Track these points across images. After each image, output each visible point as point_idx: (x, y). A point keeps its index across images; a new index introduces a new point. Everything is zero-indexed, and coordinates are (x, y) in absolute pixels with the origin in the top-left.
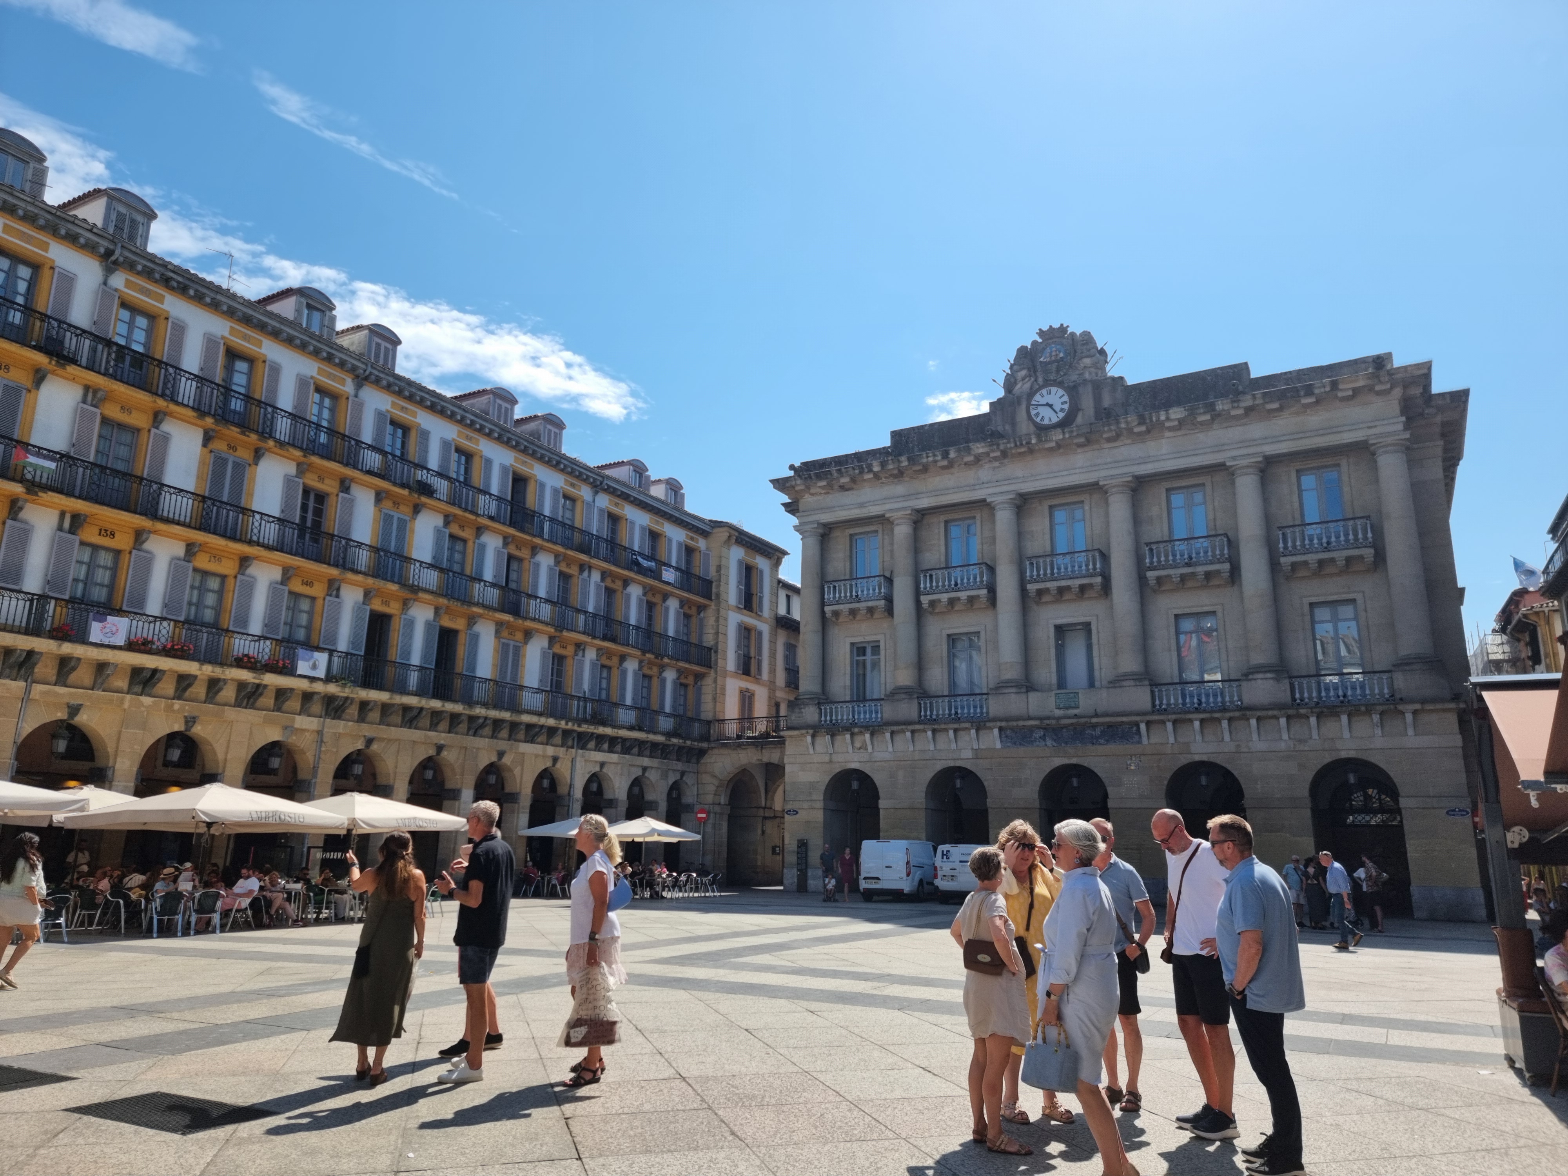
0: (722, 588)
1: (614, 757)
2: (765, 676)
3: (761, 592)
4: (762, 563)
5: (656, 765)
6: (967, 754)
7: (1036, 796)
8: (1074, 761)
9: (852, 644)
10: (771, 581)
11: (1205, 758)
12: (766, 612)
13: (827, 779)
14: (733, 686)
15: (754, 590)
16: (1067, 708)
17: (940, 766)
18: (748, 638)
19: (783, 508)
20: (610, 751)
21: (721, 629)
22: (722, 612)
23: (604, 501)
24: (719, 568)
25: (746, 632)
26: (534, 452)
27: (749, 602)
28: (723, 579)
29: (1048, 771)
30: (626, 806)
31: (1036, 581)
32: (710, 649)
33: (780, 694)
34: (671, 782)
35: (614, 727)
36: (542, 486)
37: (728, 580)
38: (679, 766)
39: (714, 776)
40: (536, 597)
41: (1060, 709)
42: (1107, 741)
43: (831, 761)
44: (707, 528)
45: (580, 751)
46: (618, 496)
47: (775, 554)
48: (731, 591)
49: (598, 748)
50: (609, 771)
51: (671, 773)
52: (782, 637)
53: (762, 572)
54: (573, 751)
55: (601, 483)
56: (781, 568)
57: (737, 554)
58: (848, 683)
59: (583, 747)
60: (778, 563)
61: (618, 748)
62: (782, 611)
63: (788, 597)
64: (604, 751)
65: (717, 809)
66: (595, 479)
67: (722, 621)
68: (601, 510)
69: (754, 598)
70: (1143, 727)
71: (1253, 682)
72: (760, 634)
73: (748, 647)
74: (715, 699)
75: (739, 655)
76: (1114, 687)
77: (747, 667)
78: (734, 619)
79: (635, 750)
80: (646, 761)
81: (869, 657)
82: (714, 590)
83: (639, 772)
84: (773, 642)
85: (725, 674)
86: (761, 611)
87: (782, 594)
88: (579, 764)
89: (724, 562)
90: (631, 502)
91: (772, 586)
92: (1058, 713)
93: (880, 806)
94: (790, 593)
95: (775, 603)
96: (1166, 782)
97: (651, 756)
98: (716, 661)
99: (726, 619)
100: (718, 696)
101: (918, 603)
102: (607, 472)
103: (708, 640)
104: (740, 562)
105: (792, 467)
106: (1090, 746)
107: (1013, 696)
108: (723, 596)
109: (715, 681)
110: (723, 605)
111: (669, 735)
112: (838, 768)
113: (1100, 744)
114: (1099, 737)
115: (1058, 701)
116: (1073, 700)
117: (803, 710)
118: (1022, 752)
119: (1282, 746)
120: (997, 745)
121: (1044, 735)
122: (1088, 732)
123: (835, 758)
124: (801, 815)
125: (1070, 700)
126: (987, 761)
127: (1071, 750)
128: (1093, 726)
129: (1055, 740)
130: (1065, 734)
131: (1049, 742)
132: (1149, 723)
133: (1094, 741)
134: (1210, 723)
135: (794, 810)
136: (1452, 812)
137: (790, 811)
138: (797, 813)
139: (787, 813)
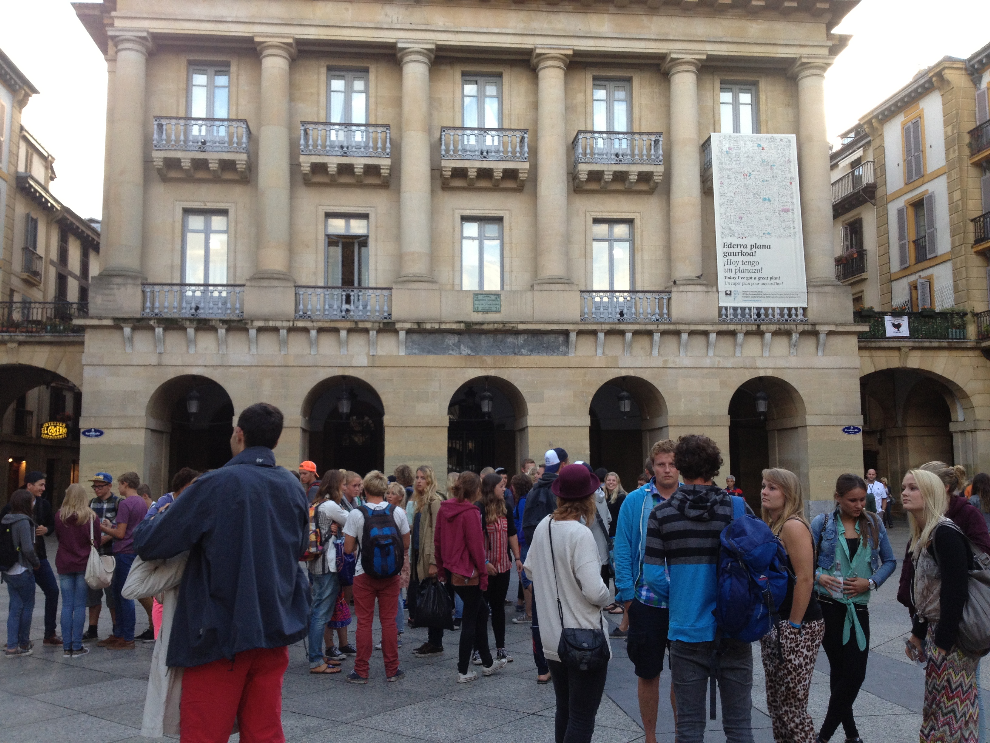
6: (362, 360)
7: (445, 413)
8: (492, 373)
9: (187, 212)
11: (631, 373)
13: (153, 388)
16: (485, 312)
17: (323, 375)
29: (461, 384)
31: (452, 158)
41: (478, 312)
42: (531, 351)
43: (159, 365)
47: (22, 89)
60: (23, 102)
70: (573, 336)
71: (681, 294)
92: (476, 316)
101: (293, 165)
106: (512, 357)
107: (424, 293)
112: (171, 374)
113: (522, 355)
114: (522, 347)
115: (476, 302)
116: (494, 303)
117: (116, 291)
118: (431, 359)
119: (707, 362)
120: (402, 353)
121: (459, 341)
122: (510, 340)
123: (167, 360)
124: (110, 437)
125: (490, 302)
126: (387, 371)
127: (489, 360)
128: (517, 333)
129: (471, 349)
130: (484, 341)
131: (465, 351)
132: (579, 334)
133: (516, 351)
134: (642, 335)
135: (96, 431)
136: (847, 430)
137: (90, 431)
138: (102, 433)
139: (84, 433)
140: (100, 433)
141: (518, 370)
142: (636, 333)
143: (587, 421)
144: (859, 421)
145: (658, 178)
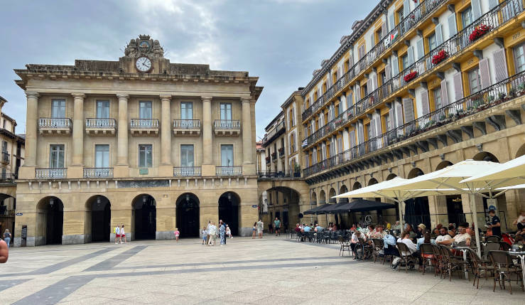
6: (104, 190)
7: (130, 205)
8: (145, 193)
9: (51, 145)
11: (189, 192)
13: (38, 200)
16: (144, 174)
17: (92, 195)
19: (15, 82)
29: (135, 196)
31: (134, 128)
42: (158, 185)
43: (41, 193)
47: (1, 101)
58: (48, 160)
70: (170, 181)
76: (161, 167)
92: (140, 176)
93: (64, 210)
96: (176, 199)
101: (84, 131)
105: (27, 66)
107: (124, 169)
112: (44, 196)
113: (155, 186)
114: (155, 184)
115: (140, 171)
116: (146, 171)
118: (126, 189)
119: (212, 188)
120: (117, 187)
121: (135, 183)
122: (151, 182)
123: (43, 191)
124: (24, 216)
126: (112, 193)
127: (144, 188)
128: (153, 181)
129: (139, 185)
130: (143, 183)
131: (136, 186)
132: (172, 180)
133: (152, 186)
134: (192, 180)
136: (253, 206)
137: (18, 213)
139: (16, 214)
140: (21, 214)
141: (153, 192)
142: (190, 180)
143: (175, 206)
145: (199, 133)
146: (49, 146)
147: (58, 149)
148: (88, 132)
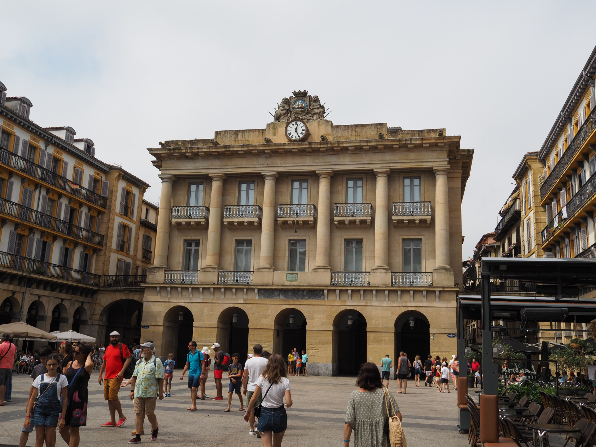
0: (112, 203)
1: (47, 293)
2: (132, 252)
3: (134, 207)
4: (135, 191)
5: (69, 298)
6: (241, 301)
7: (273, 324)
8: (292, 307)
9: (185, 241)
10: (139, 200)
11: (352, 308)
12: (135, 218)
13: (166, 310)
14: (114, 257)
15: (129, 205)
16: (292, 281)
17: (227, 306)
18: (124, 231)
19: (152, 164)
20: (45, 289)
21: (110, 225)
22: (111, 216)
23: (51, 150)
24: (112, 192)
25: (124, 228)
26: (16, 120)
27: (126, 211)
28: (113, 198)
29: (279, 311)
30: (51, 319)
31: (282, 217)
32: (103, 236)
33: (139, 263)
34: (76, 308)
35: (47, 276)
36: (18, 139)
37: (116, 198)
38: (81, 299)
39: (101, 305)
40: (11, 202)
41: (288, 281)
42: (309, 298)
43: (169, 302)
44: (107, 169)
45: (28, 289)
46: (60, 148)
47: (143, 186)
48: (117, 205)
49: (37, 287)
50: (44, 300)
51: (76, 303)
52: (142, 232)
53: (135, 195)
54: (24, 288)
55: (51, 140)
56: (145, 194)
57: (122, 185)
58: (181, 260)
59: (30, 286)
60: (144, 191)
61: (49, 288)
62: (143, 217)
63: (147, 210)
64: (41, 289)
65: (101, 323)
66: (48, 138)
67: (111, 221)
68: (50, 155)
69: (129, 209)
70: (326, 292)
71: (376, 273)
72: (131, 229)
73: (124, 236)
74: (104, 264)
75: (119, 240)
76: (315, 272)
77: (122, 246)
78: (118, 220)
79: (58, 289)
80: (64, 296)
81: (193, 248)
82: (108, 203)
83: (59, 301)
84: (137, 234)
85: (111, 250)
86: (133, 217)
87: (144, 208)
88: (27, 296)
89: (114, 188)
90: (67, 152)
91: (139, 203)
92: (287, 283)
93: (194, 325)
94: (148, 208)
95: (140, 213)
96: (333, 319)
97: (67, 293)
98: (106, 243)
99: (113, 220)
100: (107, 262)
101: (222, 222)
102: (53, 132)
103: (103, 231)
104: (123, 189)
105: (160, 143)
106: (300, 300)
107: (266, 273)
108: (113, 207)
109: (105, 253)
110: (112, 212)
111: (78, 281)
112: (172, 305)
113: (305, 299)
114: (305, 296)
115: (287, 277)
116: (295, 277)
117: (156, 273)
118: (268, 301)
119: (385, 304)
120: (257, 297)
121: (279, 293)
122: (300, 293)
123: (172, 300)
124: (151, 328)
125: (293, 277)
126: (250, 305)
127: (291, 301)
128: (303, 291)
129: (284, 296)
130: (289, 293)
131: (281, 297)
132: (329, 291)
133: (303, 297)
134: (356, 292)
135: (147, 326)
136: (449, 335)
137: (144, 326)
138: (148, 327)
139: (143, 327)
141: (303, 306)
142: (353, 291)
143: (331, 328)
144: (455, 331)
145: (369, 222)
146: (182, 242)
147: (193, 245)
148: (226, 223)
